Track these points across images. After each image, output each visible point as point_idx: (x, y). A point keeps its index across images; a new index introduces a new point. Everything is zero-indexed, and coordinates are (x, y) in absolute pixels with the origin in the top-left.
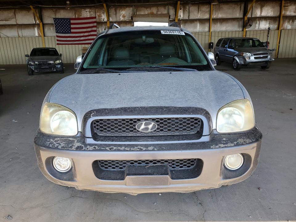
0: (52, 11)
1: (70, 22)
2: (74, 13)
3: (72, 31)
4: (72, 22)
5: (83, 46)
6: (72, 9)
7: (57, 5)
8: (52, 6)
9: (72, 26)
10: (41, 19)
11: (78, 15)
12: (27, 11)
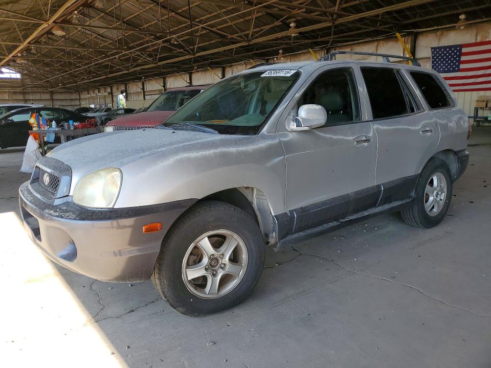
0: (435, 35)
1: (460, 50)
2: (474, 33)
3: (462, 66)
4: (464, 50)
5: (482, 93)
6: (468, 27)
7: (445, 25)
8: (436, 28)
9: (463, 58)
10: (413, 52)
11: (483, 37)
12: (395, 41)
